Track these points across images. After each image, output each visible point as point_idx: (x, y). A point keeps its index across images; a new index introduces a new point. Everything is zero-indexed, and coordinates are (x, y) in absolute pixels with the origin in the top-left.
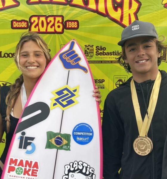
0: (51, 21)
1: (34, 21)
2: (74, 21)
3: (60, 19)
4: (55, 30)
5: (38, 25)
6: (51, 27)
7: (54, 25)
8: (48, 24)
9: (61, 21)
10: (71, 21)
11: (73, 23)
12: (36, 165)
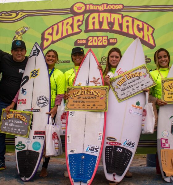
0: (100, 39)
1: (90, 39)
2: (114, 39)
3: (106, 38)
4: (103, 43)
5: (92, 41)
6: (100, 42)
7: (102, 41)
8: (98, 41)
9: (106, 39)
10: (113, 39)
11: (114, 40)
12: (25, 100)
